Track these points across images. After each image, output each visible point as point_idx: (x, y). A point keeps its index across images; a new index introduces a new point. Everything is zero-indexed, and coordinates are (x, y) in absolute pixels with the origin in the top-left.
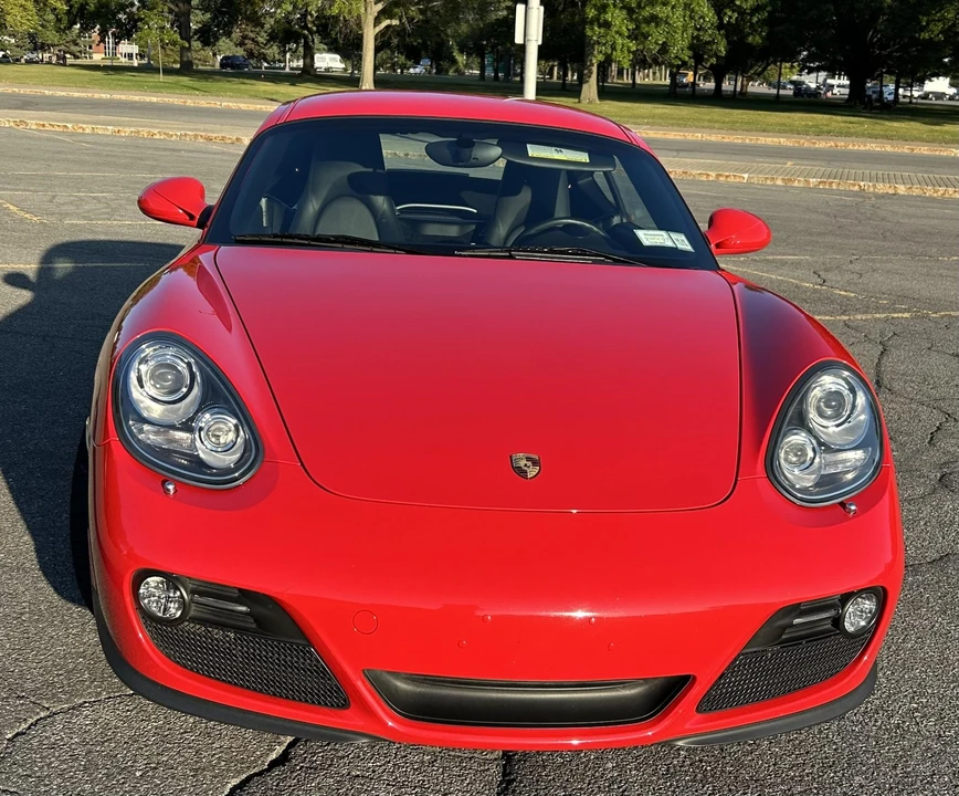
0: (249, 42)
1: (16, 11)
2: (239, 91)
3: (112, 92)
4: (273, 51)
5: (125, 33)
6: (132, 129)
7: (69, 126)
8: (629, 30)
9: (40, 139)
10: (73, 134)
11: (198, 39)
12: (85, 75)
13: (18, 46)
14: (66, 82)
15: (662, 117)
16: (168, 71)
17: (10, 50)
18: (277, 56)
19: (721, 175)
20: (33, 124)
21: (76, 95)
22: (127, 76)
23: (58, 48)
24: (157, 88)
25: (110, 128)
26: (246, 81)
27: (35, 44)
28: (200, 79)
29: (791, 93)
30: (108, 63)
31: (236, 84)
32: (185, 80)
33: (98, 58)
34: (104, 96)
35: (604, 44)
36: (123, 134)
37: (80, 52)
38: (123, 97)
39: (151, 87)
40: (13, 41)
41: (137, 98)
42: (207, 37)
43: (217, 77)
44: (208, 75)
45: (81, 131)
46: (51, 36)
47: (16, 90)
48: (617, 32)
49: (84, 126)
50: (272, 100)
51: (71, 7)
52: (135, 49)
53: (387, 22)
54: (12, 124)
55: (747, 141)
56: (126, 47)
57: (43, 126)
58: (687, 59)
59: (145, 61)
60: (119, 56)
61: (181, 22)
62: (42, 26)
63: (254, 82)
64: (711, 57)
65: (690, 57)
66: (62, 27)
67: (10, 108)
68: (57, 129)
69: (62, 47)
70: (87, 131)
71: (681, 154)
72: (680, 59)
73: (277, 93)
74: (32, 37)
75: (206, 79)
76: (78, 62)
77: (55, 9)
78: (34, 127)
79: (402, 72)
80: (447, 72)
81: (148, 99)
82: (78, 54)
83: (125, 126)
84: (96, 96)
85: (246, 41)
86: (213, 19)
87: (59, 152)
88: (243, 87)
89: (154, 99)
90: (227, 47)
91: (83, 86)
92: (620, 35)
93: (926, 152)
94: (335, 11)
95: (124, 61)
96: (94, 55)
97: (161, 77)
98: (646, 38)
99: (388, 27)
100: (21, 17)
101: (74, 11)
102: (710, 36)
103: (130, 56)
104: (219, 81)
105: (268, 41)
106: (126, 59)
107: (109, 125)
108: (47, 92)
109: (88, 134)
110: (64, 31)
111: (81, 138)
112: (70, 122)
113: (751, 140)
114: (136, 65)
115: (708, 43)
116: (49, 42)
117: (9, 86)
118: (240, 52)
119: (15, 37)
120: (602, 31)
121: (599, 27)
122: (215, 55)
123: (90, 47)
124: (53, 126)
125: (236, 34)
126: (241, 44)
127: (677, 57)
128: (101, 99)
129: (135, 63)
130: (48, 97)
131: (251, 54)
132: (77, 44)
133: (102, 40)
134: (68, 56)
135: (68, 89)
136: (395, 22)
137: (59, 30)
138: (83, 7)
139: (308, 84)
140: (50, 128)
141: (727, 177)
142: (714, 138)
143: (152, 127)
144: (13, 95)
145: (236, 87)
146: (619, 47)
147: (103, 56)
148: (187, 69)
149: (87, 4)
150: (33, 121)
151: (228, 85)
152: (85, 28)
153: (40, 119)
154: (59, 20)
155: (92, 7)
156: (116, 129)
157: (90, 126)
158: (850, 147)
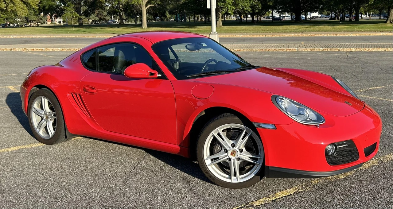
0: (100, 16)
1: (20, 10)
2: (101, 31)
3: (57, 35)
4: (108, 18)
5: (59, 15)
6: (68, 48)
7: (44, 49)
8: (232, 3)
9: (33, 55)
10: (45, 52)
11: (84, 15)
12: (46, 30)
13: (21, 22)
14: (40, 33)
15: (246, 30)
16: (75, 26)
17: (19, 23)
18: (109, 19)
19: (288, 49)
20: (29, 49)
21: (44, 37)
22: (61, 29)
23: (35, 21)
24: (73, 32)
25: (59, 49)
26: (103, 28)
27: (28, 20)
28: (86, 28)
29: (271, 19)
30: (53, 25)
31: (99, 29)
32: (81, 29)
33: (49, 23)
34: (54, 36)
35: (225, 8)
36: (64, 51)
37: (43, 22)
38: (62, 36)
39: (71, 32)
40: (20, 20)
41: (66, 36)
42: (87, 14)
43: (92, 27)
44: (88, 27)
45: (48, 51)
46: (33, 18)
47: (22, 37)
48: (228, 4)
49: (49, 49)
50: (114, 34)
51: (40, 7)
52: (61, 20)
53: (150, 5)
54: (21, 50)
55: (281, 36)
56: (59, 19)
57: (34, 50)
58: (250, 11)
59: (65, 23)
60: (56, 22)
61: (78, 10)
62: (30, 14)
63: (105, 28)
64: (256, 10)
65: (251, 10)
66: (37, 14)
67: (20, 44)
68: (39, 50)
69: (37, 21)
70: (51, 50)
71: (264, 42)
72: (248, 11)
73: (115, 31)
74: (26, 18)
75: (89, 28)
76: (43, 25)
77: (34, 8)
78: (30, 50)
79: (150, 21)
80: (164, 20)
81: (70, 36)
82: (42, 23)
83: (65, 47)
84: (52, 37)
85: (99, 15)
86: (88, 8)
87: (41, 61)
88: (102, 30)
89: (73, 36)
90: (93, 17)
91: (46, 33)
92: (229, 4)
93: (341, 35)
94: (133, 3)
95: (58, 24)
96: (48, 23)
97: (73, 29)
98: (238, 5)
99: (150, 7)
100: (23, 12)
101: (41, 9)
102: (256, 3)
103: (60, 22)
104: (93, 28)
105: (107, 14)
106: (59, 23)
107: (59, 48)
108: (33, 37)
109: (51, 51)
110: (37, 15)
111: (49, 54)
112: (44, 47)
113: (282, 36)
114: (62, 25)
115: (256, 5)
116: (32, 20)
117: (19, 35)
118: (97, 19)
119: (20, 18)
120: (223, 4)
121: (222, 3)
122: (89, 20)
123: (46, 20)
124: (37, 49)
125: (96, 13)
126: (97, 16)
127: (247, 10)
128: (53, 38)
129: (62, 24)
130: (34, 38)
131: (100, 19)
132: (42, 20)
133: (51, 18)
134: (39, 23)
135: (41, 35)
136: (152, 5)
137: (36, 15)
138: (44, 7)
139: (123, 27)
140: (36, 50)
141: (290, 50)
142: (270, 36)
143: (75, 47)
144: (21, 38)
145: (99, 30)
146: (229, 9)
147: (51, 23)
148: (81, 25)
149: (45, 6)
150: (29, 48)
151: (96, 30)
152: (45, 14)
153: (32, 47)
154: (36, 12)
155: (47, 7)
156: (62, 49)
157: (52, 49)
158: (316, 35)
